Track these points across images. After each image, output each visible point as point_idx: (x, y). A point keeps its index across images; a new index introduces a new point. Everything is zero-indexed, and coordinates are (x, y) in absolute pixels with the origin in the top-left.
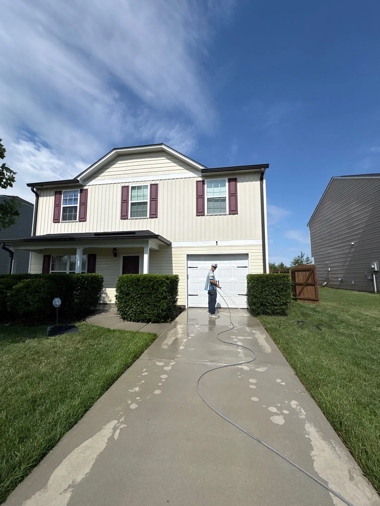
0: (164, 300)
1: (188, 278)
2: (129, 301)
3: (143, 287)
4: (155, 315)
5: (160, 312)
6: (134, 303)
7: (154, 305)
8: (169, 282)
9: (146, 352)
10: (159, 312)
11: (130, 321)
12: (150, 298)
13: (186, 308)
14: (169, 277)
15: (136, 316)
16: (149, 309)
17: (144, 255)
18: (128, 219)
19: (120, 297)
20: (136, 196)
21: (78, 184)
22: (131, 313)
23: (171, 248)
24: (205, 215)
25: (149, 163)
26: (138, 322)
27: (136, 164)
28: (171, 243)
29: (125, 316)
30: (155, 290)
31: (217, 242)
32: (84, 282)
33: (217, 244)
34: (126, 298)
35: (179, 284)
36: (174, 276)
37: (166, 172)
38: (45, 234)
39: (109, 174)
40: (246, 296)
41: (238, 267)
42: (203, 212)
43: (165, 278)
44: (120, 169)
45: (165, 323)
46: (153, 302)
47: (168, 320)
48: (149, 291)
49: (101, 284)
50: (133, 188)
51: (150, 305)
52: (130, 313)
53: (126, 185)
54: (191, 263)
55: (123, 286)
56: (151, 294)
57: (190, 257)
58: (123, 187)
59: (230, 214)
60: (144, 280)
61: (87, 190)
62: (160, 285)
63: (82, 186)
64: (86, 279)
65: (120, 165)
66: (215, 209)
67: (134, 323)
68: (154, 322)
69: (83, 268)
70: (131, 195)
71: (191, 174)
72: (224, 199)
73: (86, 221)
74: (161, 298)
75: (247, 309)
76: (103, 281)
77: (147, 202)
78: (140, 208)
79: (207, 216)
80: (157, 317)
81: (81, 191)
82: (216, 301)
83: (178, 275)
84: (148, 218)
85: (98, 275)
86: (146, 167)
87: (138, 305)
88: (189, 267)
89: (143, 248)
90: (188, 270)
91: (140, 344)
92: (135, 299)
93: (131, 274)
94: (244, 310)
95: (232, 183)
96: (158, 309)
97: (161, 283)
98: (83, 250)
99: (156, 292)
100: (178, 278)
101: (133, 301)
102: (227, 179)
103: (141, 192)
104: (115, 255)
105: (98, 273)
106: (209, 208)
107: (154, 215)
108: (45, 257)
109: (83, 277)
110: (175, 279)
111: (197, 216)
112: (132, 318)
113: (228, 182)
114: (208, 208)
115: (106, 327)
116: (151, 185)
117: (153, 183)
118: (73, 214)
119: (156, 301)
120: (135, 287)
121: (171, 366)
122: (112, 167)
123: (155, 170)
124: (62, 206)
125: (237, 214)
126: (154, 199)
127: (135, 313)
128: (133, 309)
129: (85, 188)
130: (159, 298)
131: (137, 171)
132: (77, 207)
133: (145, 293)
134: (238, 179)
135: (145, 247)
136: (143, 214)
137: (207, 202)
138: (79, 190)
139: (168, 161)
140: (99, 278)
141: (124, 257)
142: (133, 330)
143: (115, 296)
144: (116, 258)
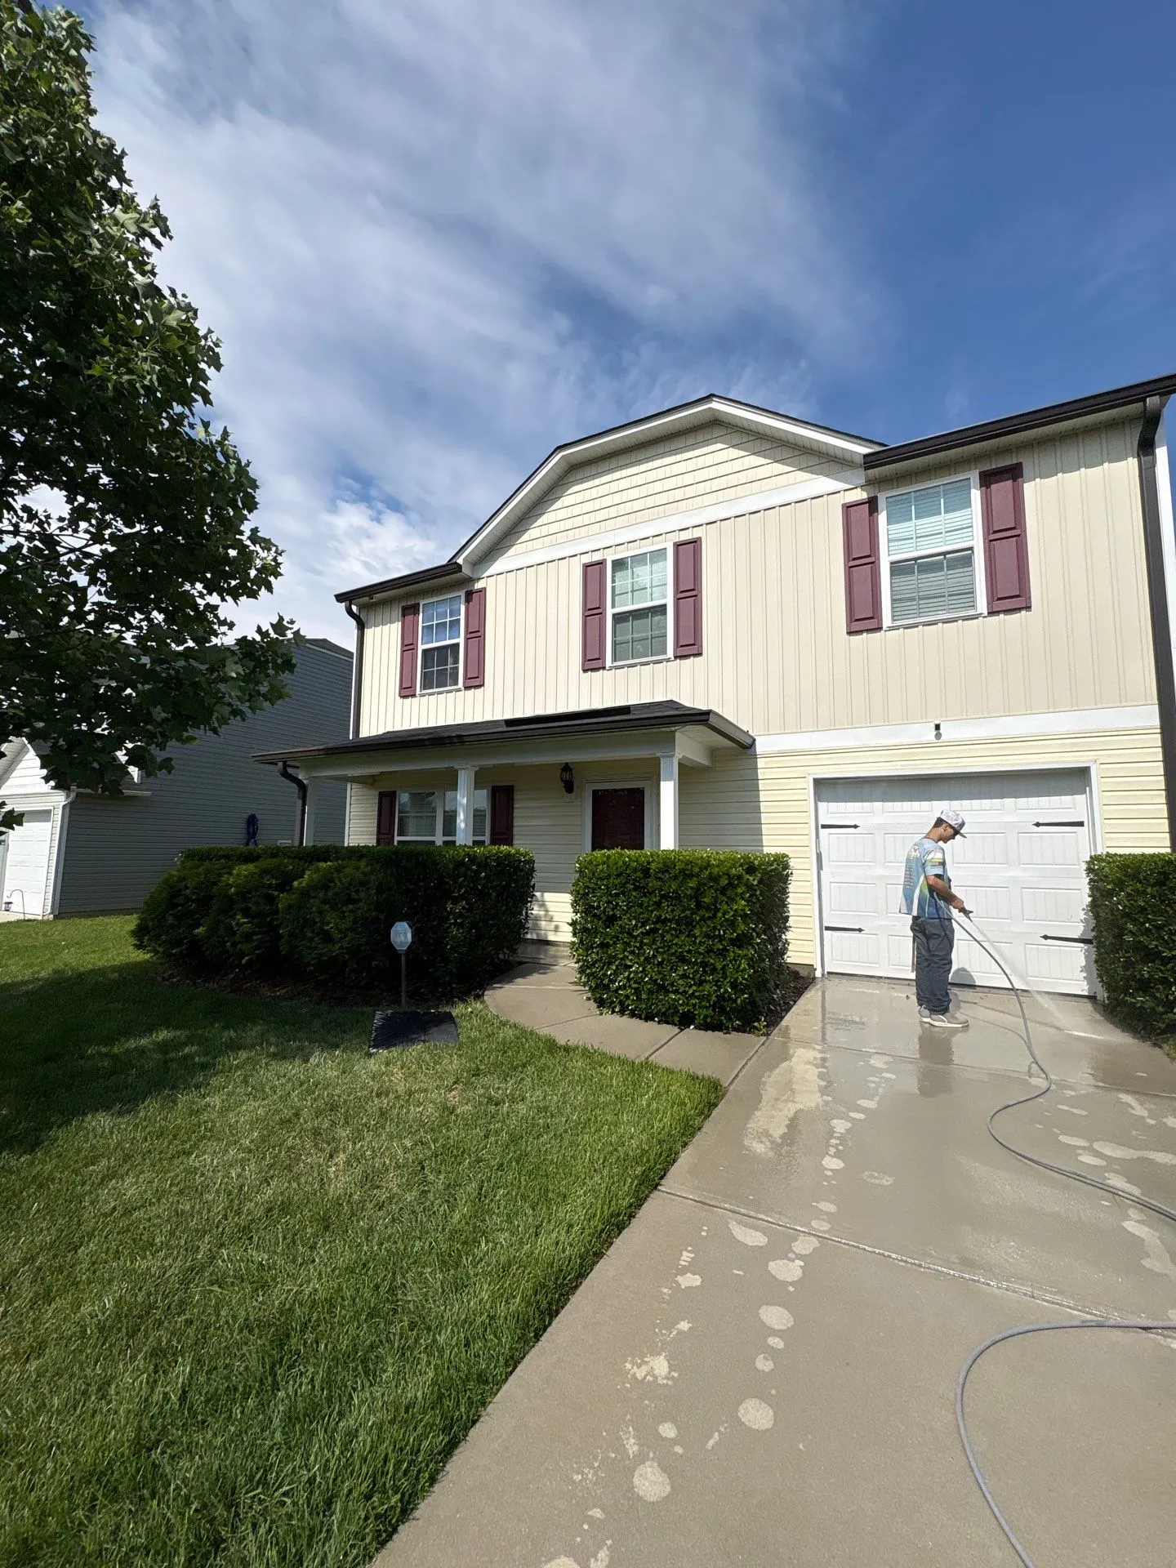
0: (740, 947)
1: (820, 867)
2: (615, 943)
3: (663, 897)
4: (709, 1002)
5: (726, 991)
6: (632, 953)
7: (704, 964)
8: (755, 883)
9: (686, 1158)
10: (722, 990)
11: (622, 1013)
12: (688, 936)
13: (818, 974)
14: (756, 862)
15: (639, 999)
16: (684, 976)
17: (662, 783)
18: (604, 668)
19: (585, 930)
20: (630, 590)
21: (458, 575)
22: (624, 985)
23: (755, 756)
24: (884, 628)
25: (668, 471)
26: (646, 1021)
27: (624, 484)
28: (754, 740)
29: (604, 996)
30: (708, 908)
31: (938, 727)
32: (478, 872)
33: (938, 736)
34: (607, 934)
35: (791, 888)
36: (775, 860)
37: (731, 493)
38: (380, 732)
39: (545, 530)
40: (1082, 945)
41: (1038, 825)
42: (876, 614)
43: (741, 865)
44: (577, 510)
45: (744, 1032)
46: (700, 954)
47: (756, 1024)
48: (683, 911)
49: (528, 879)
50: (619, 565)
51: (688, 962)
52: (619, 988)
53: (597, 557)
54: (832, 811)
55: (594, 889)
56: (690, 923)
57: (826, 788)
58: (587, 566)
59: (991, 613)
60: (667, 871)
61: (483, 591)
62: (723, 891)
63: (471, 580)
64: (483, 863)
65: (579, 497)
66: (924, 599)
67: (636, 1022)
68: (707, 1026)
69: (477, 828)
70: (613, 588)
71: (823, 484)
72: (963, 556)
73: (483, 685)
74: (731, 940)
75: (1092, 998)
76: (533, 870)
77: (665, 605)
78: (643, 627)
79: (891, 629)
80: (714, 1010)
81: (469, 596)
82: (950, 963)
83: (787, 856)
84: (668, 660)
85: (518, 852)
86: (658, 487)
87: (647, 960)
88: (824, 827)
89: (658, 760)
90: (821, 835)
91: (661, 1120)
92: (636, 937)
93: (619, 850)
94: (1074, 1003)
95: (1002, 488)
96: (718, 981)
97: (727, 885)
98: (476, 773)
99: (709, 918)
100: (786, 867)
101: (628, 944)
102: (974, 476)
103: (643, 575)
104: (569, 787)
105: (520, 845)
106: (896, 600)
107: (690, 647)
108: (382, 795)
109: (473, 859)
110: (776, 869)
111: (850, 633)
112: (629, 1005)
113: (981, 486)
114: (893, 601)
115: (543, 1032)
116: (678, 545)
117: (685, 536)
118: (449, 667)
119: (710, 951)
120: (635, 897)
121: (799, 1257)
122: (554, 507)
123: (690, 491)
124: (421, 647)
125: (1028, 608)
126: (689, 592)
127: (636, 989)
128: (631, 972)
129: (478, 585)
130: (721, 939)
131: (628, 507)
132: (457, 645)
133: (670, 921)
134: (1027, 470)
135: (664, 757)
136: (653, 647)
137: (891, 579)
138: (462, 594)
139: (734, 453)
140: (521, 861)
141: (595, 793)
142: (631, 1056)
143: (571, 925)
144: (569, 795)
